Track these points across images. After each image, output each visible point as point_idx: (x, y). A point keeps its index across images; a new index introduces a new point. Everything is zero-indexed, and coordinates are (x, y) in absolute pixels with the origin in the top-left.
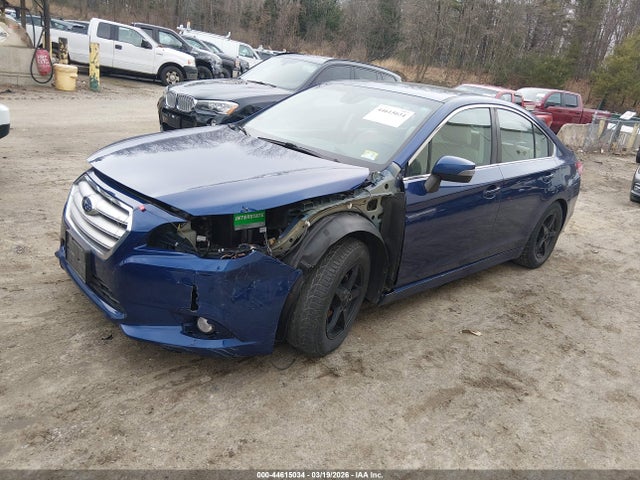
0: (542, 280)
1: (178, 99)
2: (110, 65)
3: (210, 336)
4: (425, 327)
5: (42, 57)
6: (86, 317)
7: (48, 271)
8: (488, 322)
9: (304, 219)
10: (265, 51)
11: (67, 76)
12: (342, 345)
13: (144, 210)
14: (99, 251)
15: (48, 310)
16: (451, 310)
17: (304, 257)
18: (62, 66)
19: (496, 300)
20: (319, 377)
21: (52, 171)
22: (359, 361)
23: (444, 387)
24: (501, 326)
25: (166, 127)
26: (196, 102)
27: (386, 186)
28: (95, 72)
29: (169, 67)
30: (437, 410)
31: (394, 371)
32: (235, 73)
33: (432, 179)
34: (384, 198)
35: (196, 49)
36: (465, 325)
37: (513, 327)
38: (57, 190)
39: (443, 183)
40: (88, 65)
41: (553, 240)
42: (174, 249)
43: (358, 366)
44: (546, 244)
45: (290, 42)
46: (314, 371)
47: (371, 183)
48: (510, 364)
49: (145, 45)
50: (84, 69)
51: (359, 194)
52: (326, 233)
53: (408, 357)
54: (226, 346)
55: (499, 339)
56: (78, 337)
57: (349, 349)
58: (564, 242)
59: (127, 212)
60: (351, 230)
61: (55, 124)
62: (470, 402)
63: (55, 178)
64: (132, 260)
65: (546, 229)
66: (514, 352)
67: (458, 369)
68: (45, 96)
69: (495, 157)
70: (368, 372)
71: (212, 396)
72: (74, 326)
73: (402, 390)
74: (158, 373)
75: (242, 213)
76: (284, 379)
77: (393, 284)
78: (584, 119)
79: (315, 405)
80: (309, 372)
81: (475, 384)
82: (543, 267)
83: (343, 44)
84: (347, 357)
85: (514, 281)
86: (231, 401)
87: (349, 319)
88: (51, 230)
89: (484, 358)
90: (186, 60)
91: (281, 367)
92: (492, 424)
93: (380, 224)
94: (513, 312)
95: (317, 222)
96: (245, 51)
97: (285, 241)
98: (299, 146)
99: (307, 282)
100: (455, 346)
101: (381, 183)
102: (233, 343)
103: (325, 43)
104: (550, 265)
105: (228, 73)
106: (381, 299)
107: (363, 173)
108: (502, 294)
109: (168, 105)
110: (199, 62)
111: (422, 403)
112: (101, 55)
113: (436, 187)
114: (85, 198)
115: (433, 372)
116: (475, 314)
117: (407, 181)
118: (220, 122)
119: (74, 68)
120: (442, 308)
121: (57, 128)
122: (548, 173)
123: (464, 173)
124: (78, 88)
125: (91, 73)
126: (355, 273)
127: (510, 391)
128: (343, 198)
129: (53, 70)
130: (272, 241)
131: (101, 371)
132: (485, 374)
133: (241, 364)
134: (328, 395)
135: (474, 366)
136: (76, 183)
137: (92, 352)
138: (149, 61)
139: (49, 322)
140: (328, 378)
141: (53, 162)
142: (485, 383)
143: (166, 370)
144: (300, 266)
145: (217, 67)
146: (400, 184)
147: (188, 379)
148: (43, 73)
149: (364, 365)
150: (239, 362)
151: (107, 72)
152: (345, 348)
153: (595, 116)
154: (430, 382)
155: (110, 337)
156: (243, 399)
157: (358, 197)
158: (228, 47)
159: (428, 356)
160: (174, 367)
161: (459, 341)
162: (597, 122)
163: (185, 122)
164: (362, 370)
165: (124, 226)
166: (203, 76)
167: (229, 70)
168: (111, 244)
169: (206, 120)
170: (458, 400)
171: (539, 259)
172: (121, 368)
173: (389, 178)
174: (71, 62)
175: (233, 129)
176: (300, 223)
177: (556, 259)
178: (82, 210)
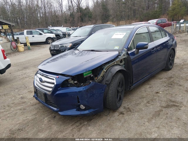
0: (173, 73)
1: (55, 46)
2: (32, 42)
3: (85, 110)
4: (144, 94)
5: (13, 44)
6: (46, 112)
7: (32, 102)
8: (162, 89)
9: (104, 70)
10: (73, 28)
11: (21, 47)
12: (122, 105)
13: (58, 78)
14: (47, 92)
15: (35, 113)
16: (150, 87)
17: (106, 81)
18: (19, 45)
19: (162, 82)
20: (118, 116)
21: (24, 74)
22: (128, 108)
23: (156, 110)
24: (166, 89)
25: (53, 55)
26: (60, 46)
27: (124, 55)
28: (29, 45)
29: (48, 38)
30: (156, 118)
31: (140, 109)
32: (67, 36)
33: (136, 50)
34: (124, 59)
35: (55, 32)
36: (156, 91)
37: (170, 88)
38: (27, 79)
39: (140, 51)
40: (26, 43)
41: (173, 60)
42: (68, 87)
43: (129, 110)
44: (172, 62)
45: (79, 24)
46: (116, 114)
47: (119, 55)
48: (173, 99)
49: (41, 34)
50: (25, 45)
51: (117, 59)
52: (111, 72)
53: (142, 104)
54: (90, 112)
55: (167, 93)
56: (46, 119)
57: (124, 105)
58: (176, 61)
59: (53, 79)
60: (118, 70)
61: (21, 61)
62: (165, 113)
63: (26, 76)
64: (57, 93)
65: (170, 58)
66: (173, 95)
67: (158, 104)
68: (16, 54)
69: (152, 40)
70: (132, 111)
71: (89, 128)
72: (44, 116)
73: (144, 114)
74: (72, 124)
75: (86, 72)
76: (109, 118)
77: (132, 83)
78: (169, 25)
79: (120, 124)
80: (115, 115)
81: (165, 107)
82: (172, 69)
83: (94, 21)
84: (125, 108)
85: (165, 75)
86: (95, 128)
87: (122, 96)
88: (29, 90)
89: (165, 99)
90: (52, 36)
91: (106, 115)
92: (174, 118)
93: (125, 66)
94: (169, 84)
95: (107, 70)
96: (68, 29)
97: (100, 77)
98: (95, 50)
99: (109, 88)
100: (155, 97)
101: (122, 55)
102: (92, 110)
103: (89, 22)
104: (174, 68)
105: (65, 37)
106: (130, 89)
107: (116, 53)
108: (164, 80)
109: (52, 49)
110: (56, 35)
111: (152, 117)
112: (29, 39)
113: (138, 52)
114: (40, 78)
115: (151, 107)
116: (158, 87)
117: (129, 52)
118: (68, 50)
119: (23, 45)
120: (147, 87)
121: (22, 62)
122: (167, 41)
123: (146, 46)
124: (25, 50)
125: (28, 45)
126: (121, 83)
127: (176, 107)
128: (113, 61)
129: (17, 47)
130: (96, 78)
131: (55, 127)
132: (167, 104)
133: (94, 117)
134: (123, 120)
135: (163, 102)
136: (36, 75)
137: (51, 122)
138: (42, 38)
139: (36, 116)
140: (121, 115)
141: (24, 71)
142: (168, 106)
143: (74, 123)
144: (106, 84)
145: (61, 35)
146: (128, 54)
147: (81, 124)
148: (14, 48)
149: (130, 109)
150: (94, 116)
151: (32, 44)
152: (123, 105)
153: (172, 23)
154: (151, 110)
155: (55, 117)
156: (98, 126)
157: (117, 60)
158: (63, 29)
159: (148, 102)
160: (75, 122)
161: (156, 96)
162: (173, 25)
163: (58, 52)
164: (130, 111)
165: (54, 83)
166: (58, 39)
167: (65, 35)
168: (51, 89)
169: (64, 50)
170: (161, 113)
171: (171, 67)
172: (61, 125)
173: (124, 53)
174: (21, 43)
175: (75, 50)
176: (103, 71)
177: (175, 66)
178: (40, 82)
